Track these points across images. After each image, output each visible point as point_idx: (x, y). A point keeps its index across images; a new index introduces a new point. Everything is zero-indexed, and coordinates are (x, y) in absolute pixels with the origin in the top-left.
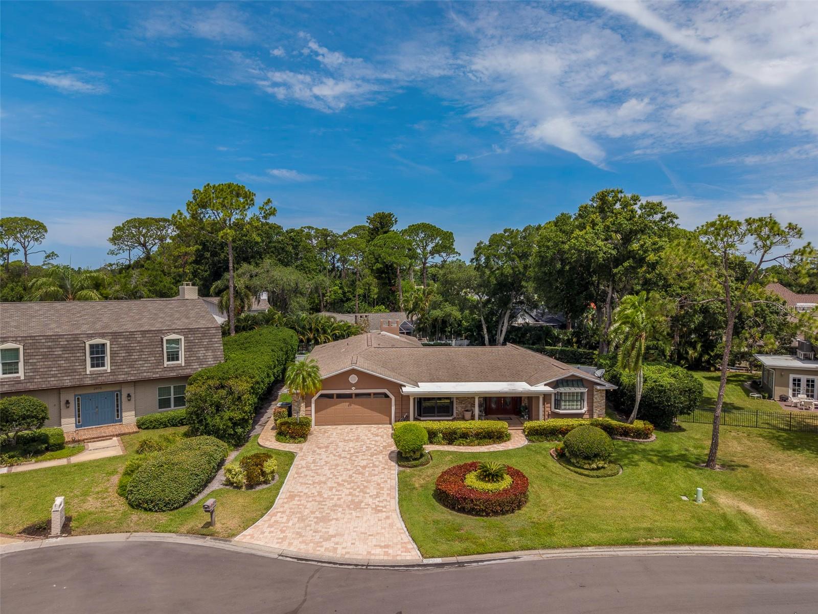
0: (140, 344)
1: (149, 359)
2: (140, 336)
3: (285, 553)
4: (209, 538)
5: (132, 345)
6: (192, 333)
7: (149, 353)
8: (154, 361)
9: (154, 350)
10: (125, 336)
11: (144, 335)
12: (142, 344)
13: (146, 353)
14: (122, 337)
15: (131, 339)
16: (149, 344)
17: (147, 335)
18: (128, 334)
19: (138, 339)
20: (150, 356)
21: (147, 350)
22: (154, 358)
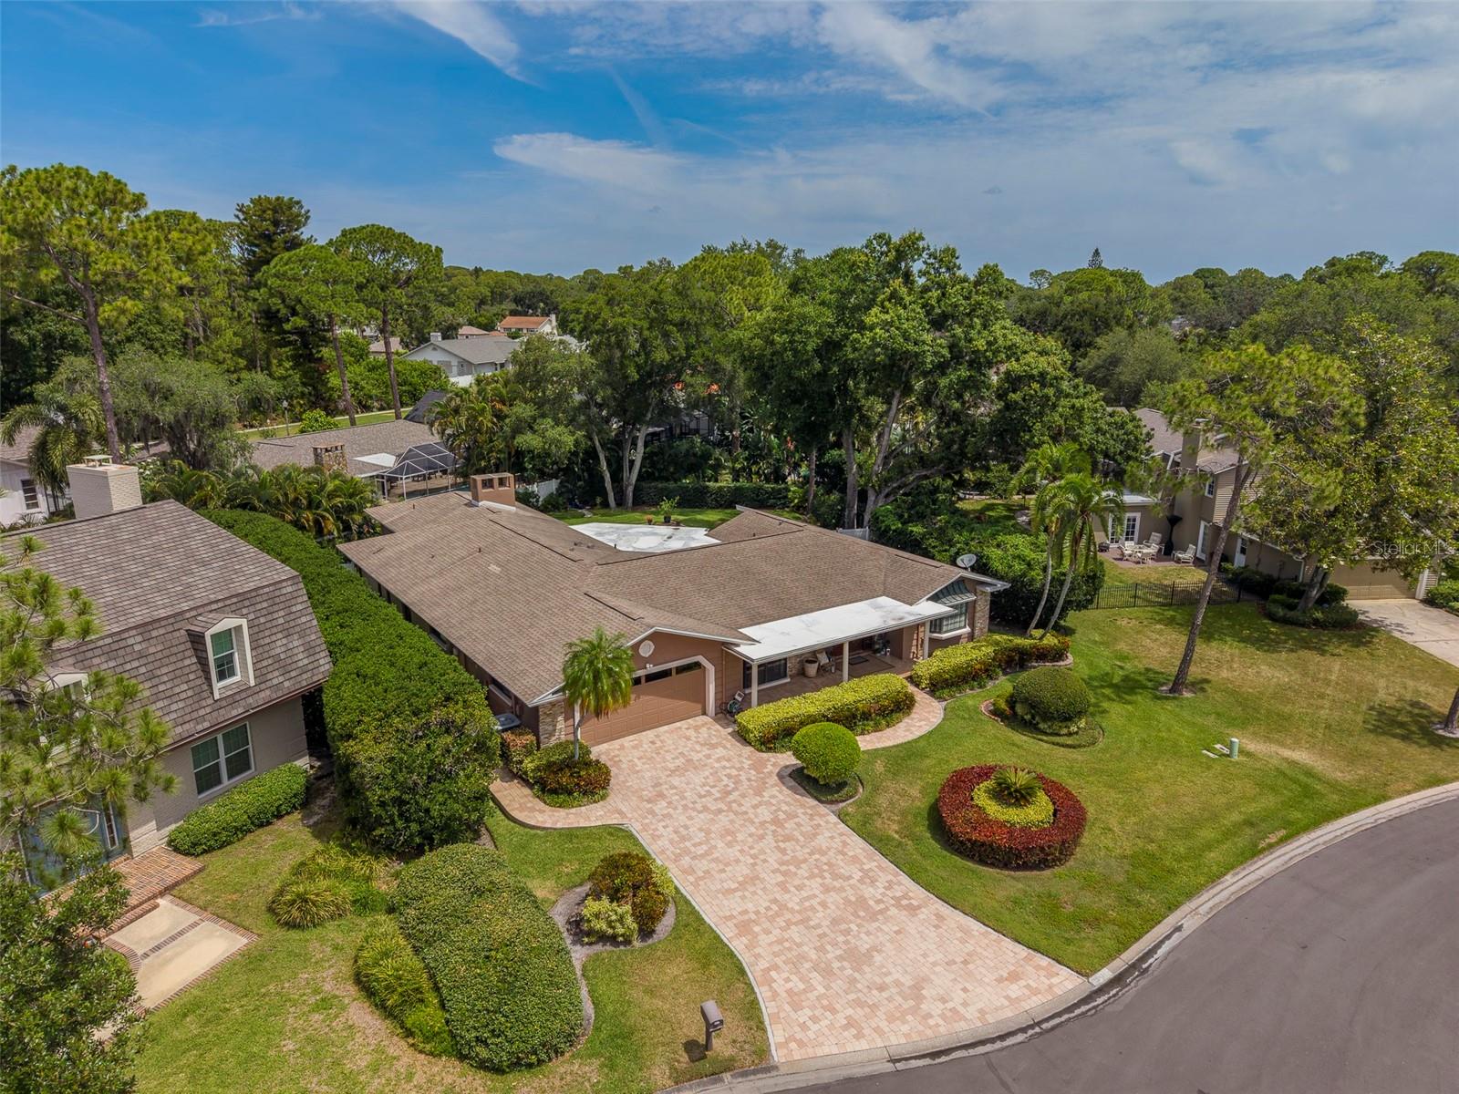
0: (143, 661)
1: (177, 690)
2: (139, 638)
3: (896, 1053)
4: (727, 1076)
5: (128, 667)
6: (247, 603)
7: (171, 676)
8: (190, 693)
9: (180, 665)
10: (106, 649)
11: (147, 635)
12: (151, 659)
13: (165, 679)
14: (98, 652)
15: (121, 652)
16: (166, 653)
17: (155, 633)
18: (109, 640)
19: (137, 648)
20: (177, 681)
21: (164, 670)
22: (184, 687)
